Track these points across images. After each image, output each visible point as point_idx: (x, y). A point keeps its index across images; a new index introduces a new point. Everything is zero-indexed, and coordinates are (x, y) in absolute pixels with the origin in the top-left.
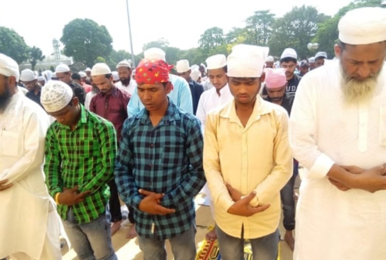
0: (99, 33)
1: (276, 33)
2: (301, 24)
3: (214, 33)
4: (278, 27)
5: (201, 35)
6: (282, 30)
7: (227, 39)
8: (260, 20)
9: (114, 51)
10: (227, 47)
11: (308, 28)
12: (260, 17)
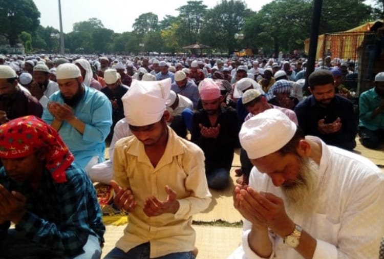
0: (24, 5)
1: (207, 24)
2: (230, 17)
3: (149, 18)
4: (209, 18)
5: (136, 20)
6: (212, 21)
7: (161, 26)
8: (193, 10)
9: (41, 26)
10: (162, 33)
11: (237, 22)
12: (193, 7)
